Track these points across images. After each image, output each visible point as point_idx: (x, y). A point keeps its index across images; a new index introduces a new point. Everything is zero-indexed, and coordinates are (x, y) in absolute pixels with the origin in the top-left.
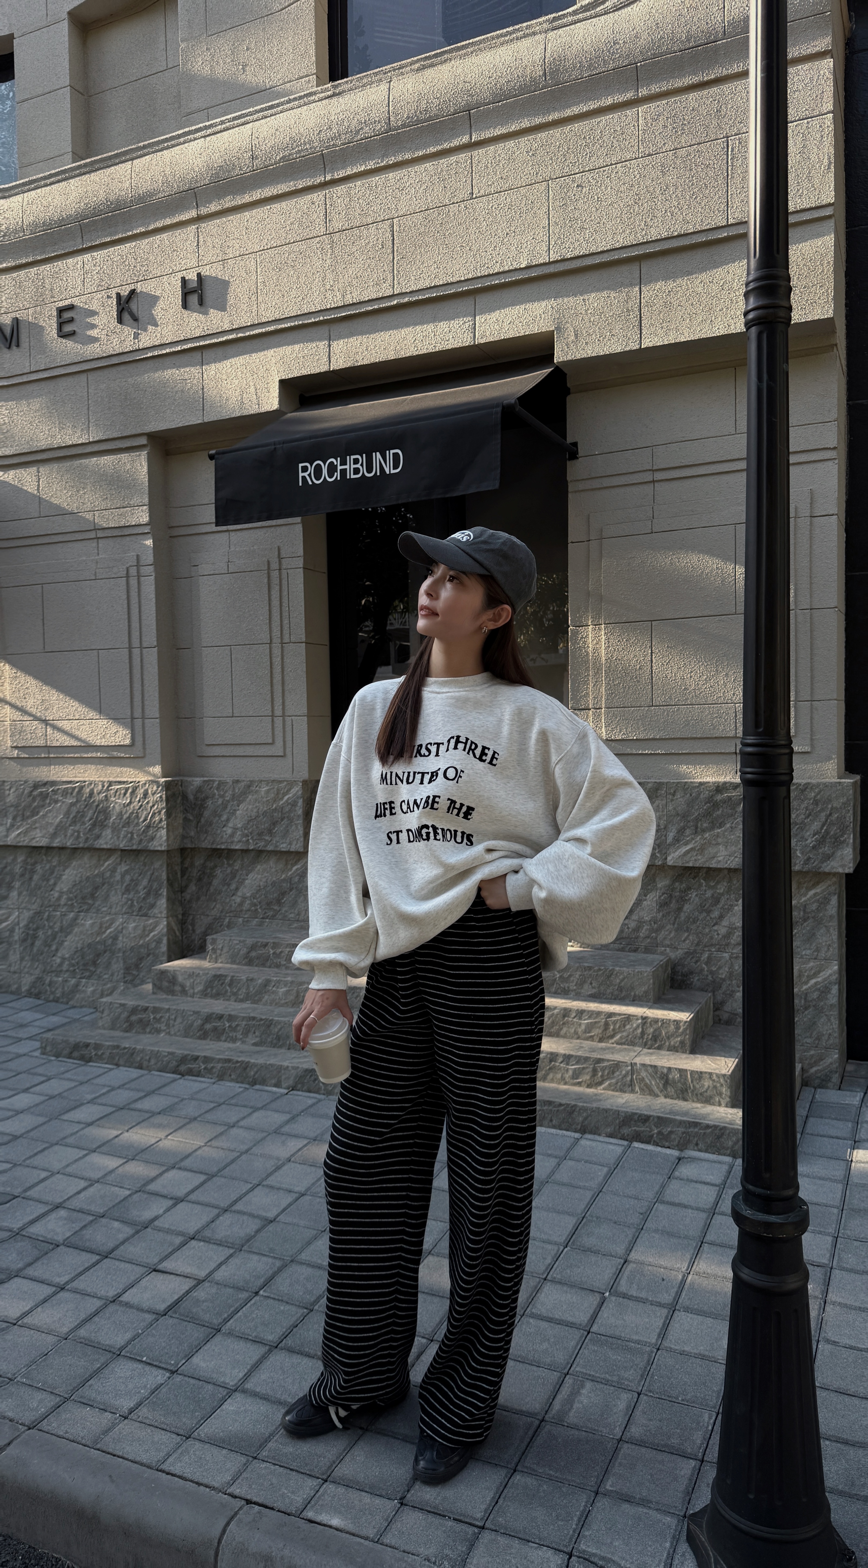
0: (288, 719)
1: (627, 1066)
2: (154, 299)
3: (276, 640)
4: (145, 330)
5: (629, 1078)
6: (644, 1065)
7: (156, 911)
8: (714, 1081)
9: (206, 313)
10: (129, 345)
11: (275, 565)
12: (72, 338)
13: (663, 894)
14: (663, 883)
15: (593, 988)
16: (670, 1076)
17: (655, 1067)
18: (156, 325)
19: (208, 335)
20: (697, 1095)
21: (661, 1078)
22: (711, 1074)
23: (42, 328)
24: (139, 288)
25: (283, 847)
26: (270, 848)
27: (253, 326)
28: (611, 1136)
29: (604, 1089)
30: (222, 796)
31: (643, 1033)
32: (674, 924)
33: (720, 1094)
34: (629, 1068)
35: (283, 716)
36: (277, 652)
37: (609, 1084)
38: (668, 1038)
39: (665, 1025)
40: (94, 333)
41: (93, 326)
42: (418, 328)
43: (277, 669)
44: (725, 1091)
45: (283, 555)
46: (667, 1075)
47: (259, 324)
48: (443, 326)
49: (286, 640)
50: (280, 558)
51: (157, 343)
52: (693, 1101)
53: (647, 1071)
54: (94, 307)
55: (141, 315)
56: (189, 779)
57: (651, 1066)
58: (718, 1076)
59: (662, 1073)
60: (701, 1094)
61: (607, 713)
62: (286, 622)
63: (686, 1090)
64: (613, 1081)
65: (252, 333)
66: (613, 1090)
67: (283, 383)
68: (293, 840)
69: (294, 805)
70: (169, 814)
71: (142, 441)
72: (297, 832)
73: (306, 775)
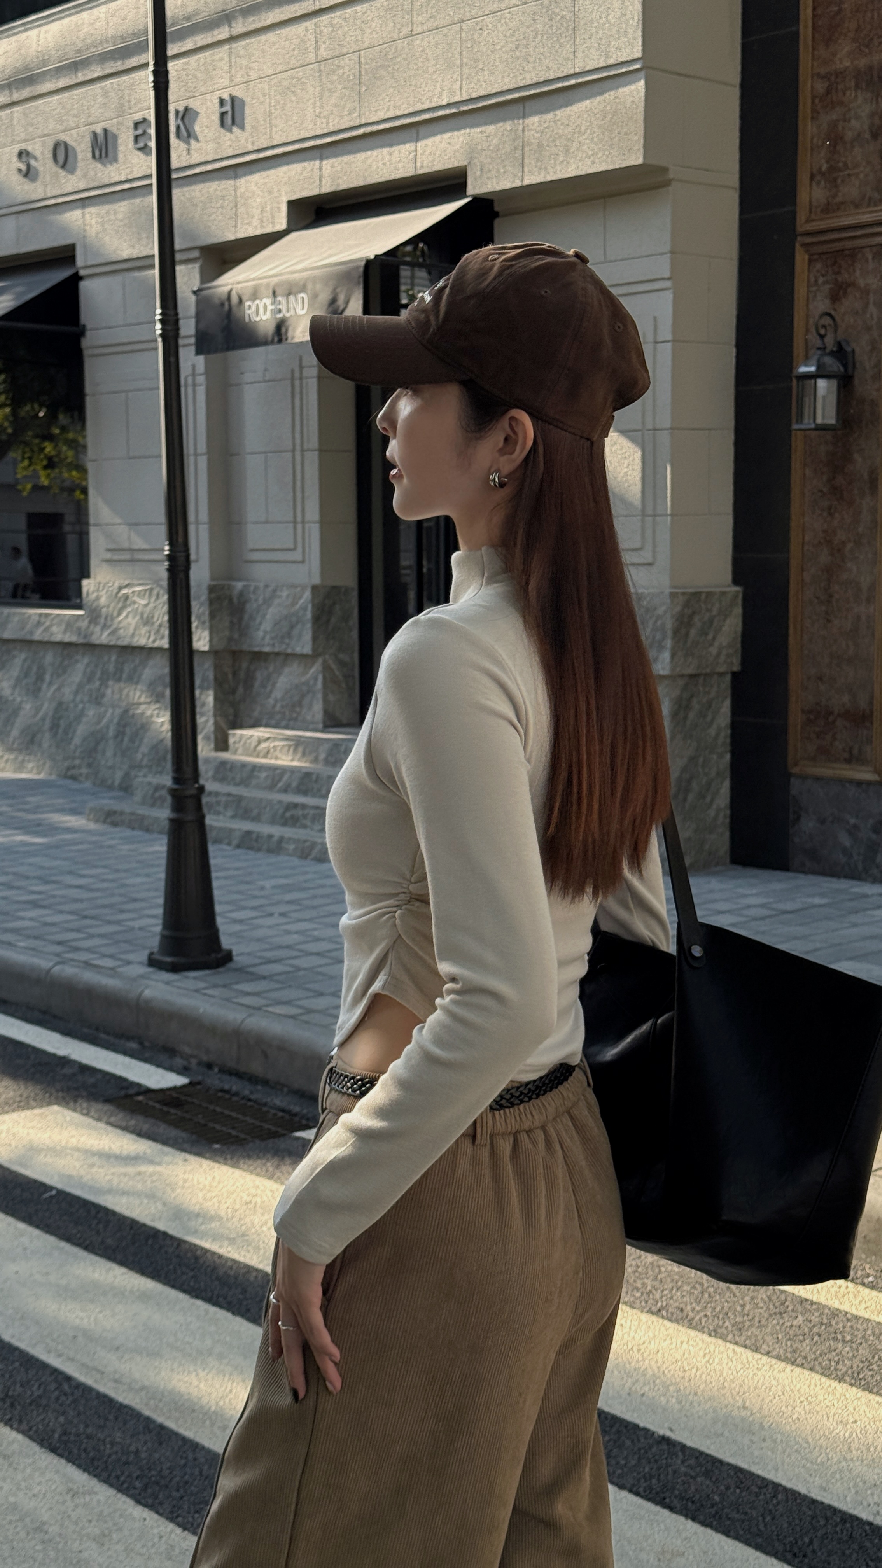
0: (307, 526)
2: (200, 117)
3: (298, 448)
4: (193, 147)
7: (206, 709)
9: (235, 133)
10: (185, 160)
11: (297, 375)
12: (144, 151)
18: (200, 142)
19: (238, 154)
23: (123, 139)
25: (298, 650)
26: (288, 651)
27: (269, 148)
30: (256, 601)
35: (303, 522)
36: (298, 459)
43: (299, 477)
45: (304, 364)
47: (272, 146)
48: (396, 155)
49: (305, 447)
51: (203, 160)
55: (193, 131)
56: (234, 583)
62: (305, 429)
65: (266, 154)
67: (291, 203)
68: (304, 644)
69: (305, 609)
70: (212, 616)
71: (196, 254)
72: (308, 636)
73: (317, 580)
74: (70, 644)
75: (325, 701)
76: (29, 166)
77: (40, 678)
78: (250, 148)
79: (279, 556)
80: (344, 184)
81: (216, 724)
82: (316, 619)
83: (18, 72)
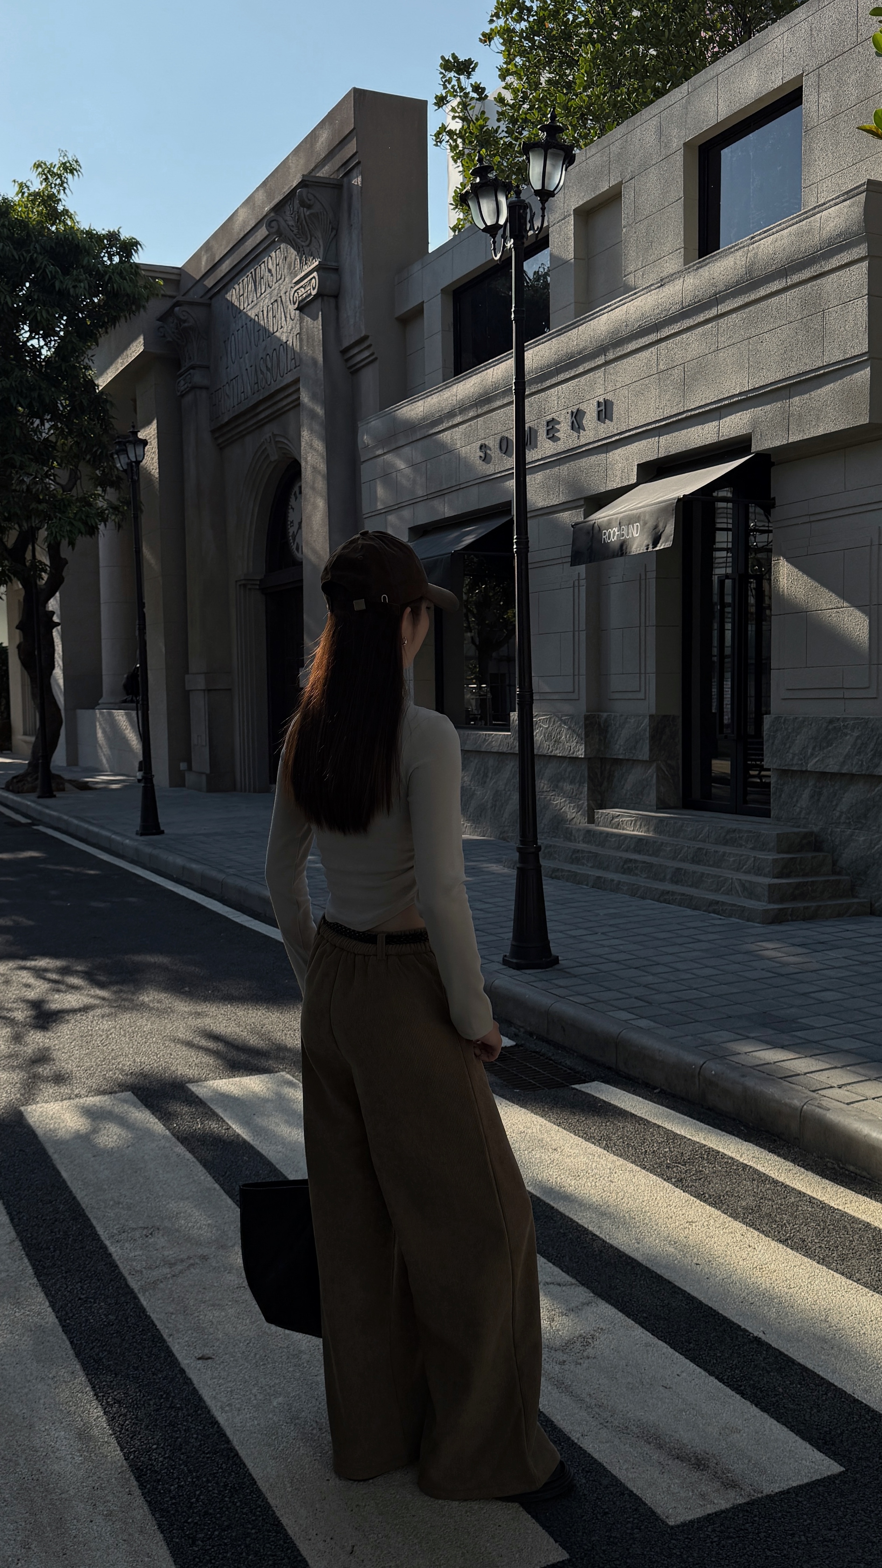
0: (647, 675)
2: (586, 414)
3: (643, 625)
4: (582, 434)
7: (582, 796)
9: (606, 423)
10: (576, 443)
11: (643, 577)
12: (551, 440)
13: (811, 790)
14: (810, 783)
18: (586, 431)
19: (605, 437)
24: (580, 407)
25: (640, 758)
26: (635, 758)
27: (624, 432)
30: (615, 725)
32: (816, 809)
34: (730, 882)
35: (645, 673)
36: (643, 632)
40: (562, 436)
41: (562, 432)
43: (643, 643)
45: (647, 570)
46: (745, 886)
47: (627, 430)
48: (706, 429)
49: (647, 625)
50: (646, 572)
51: (588, 442)
53: (737, 883)
54: (561, 419)
55: (580, 424)
56: (601, 714)
62: (647, 612)
65: (624, 436)
67: (638, 465)
68: (644, 753)
69: (645, 730)
70: (587, 735)
71: (582, 502)
72: (646, 748)
73: (653, 711)
74: (503, 753)
75: (658, 791)
76: (486, 454)
77: (486, 775)
78: (616, 432)
79: (630, 696)
80: (673, 451)
81: (588, 805)
82: (652, 738)
83: (481, 395)
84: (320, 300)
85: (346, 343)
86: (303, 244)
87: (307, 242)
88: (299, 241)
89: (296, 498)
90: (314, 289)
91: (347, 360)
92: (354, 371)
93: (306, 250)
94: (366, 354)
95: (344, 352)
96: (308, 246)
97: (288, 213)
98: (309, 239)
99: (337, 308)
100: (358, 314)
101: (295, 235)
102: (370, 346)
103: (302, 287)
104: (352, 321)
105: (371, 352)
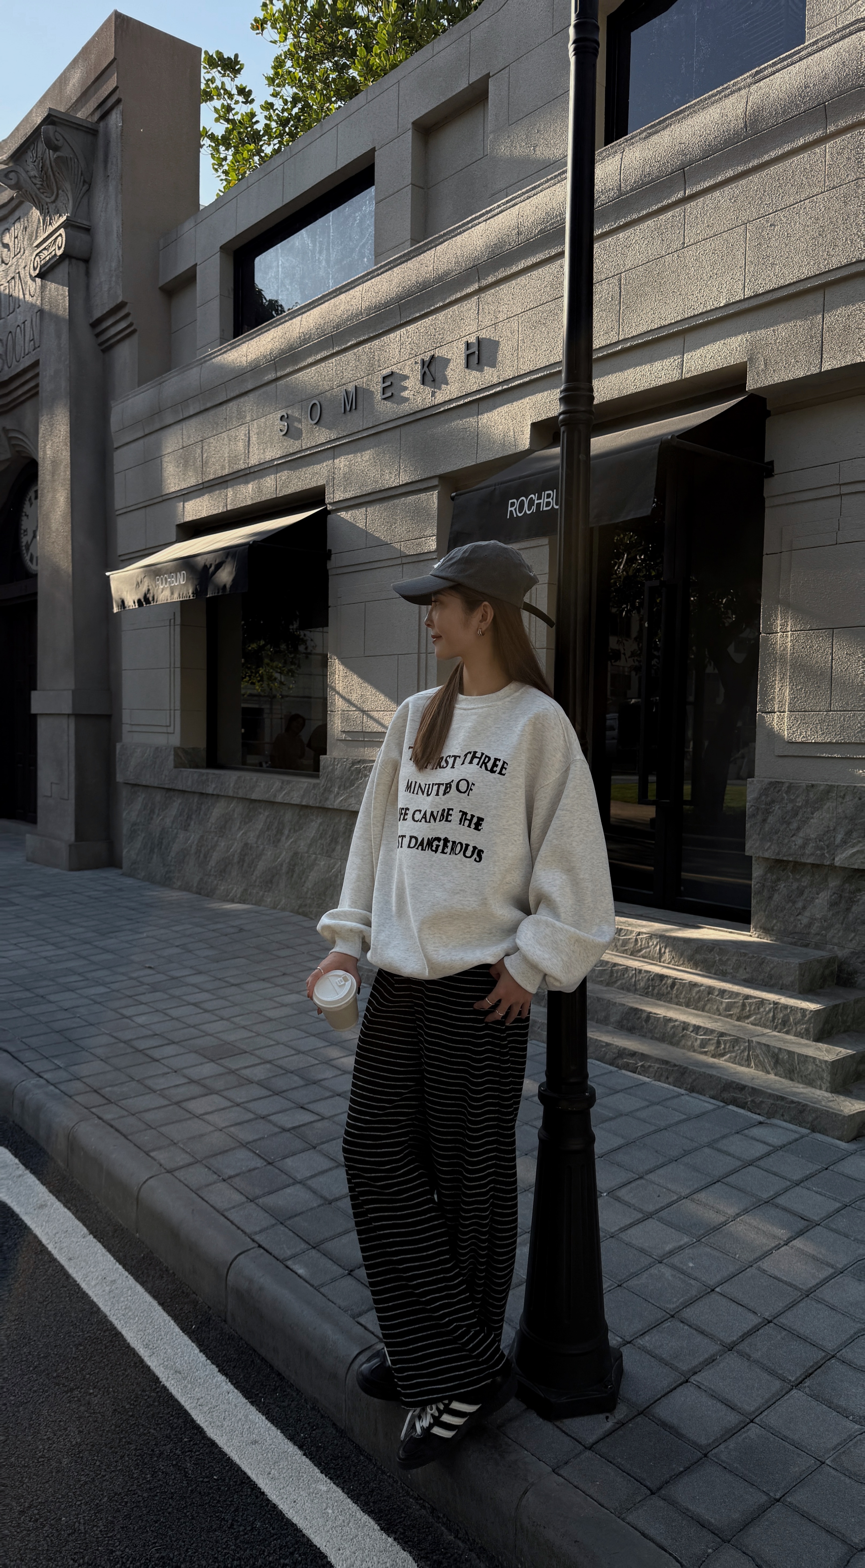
1: (745, 1042)
2: (448, 361)
4: (440, 389)
5: (746, 1054)
6: (759, 1043)
8: (817, 1065)
9: (481, 370)
10: (429, 401)
12: (391, 399)
13: (834, 893)
14: (834, 884)
15: (748, 973)
16: (781, 1056)
17: (768, 1046)
18: (447, 384)
19: (482, 389)
20: (801, 1076)
21: (773, 1057)
22: (814, 1059)
23: (372, 392)
24: (438, 353)
27: (514, 378)
28: (713, 1098)
29: (725, 1061)
31: (774, 1017)
32: (842, 923)
33: (822, 1079)
34: (747, 1044)
37: (730, 1057)
38: (796, 1024)
39: (793, 1012)
40: (405, 394)
41: (406, 388)
42: (638, 368)
44: (826, 1076)
46: (777, 1055)
47: (518, 376)
48: (658, 365)
51: (447, 399)
52: (798, 1082)
53: (761, 1049)
54: (406, 372)
55: (438, 376)
57: (765, 1044)
58: (820, 1061)
59: (774, 1052)
60: (805, 1076)
61: (789, 717)
63: (793, 1071)
64: (734, 1054)
65: (513, 384)
66: (732, 1063)
67: (535, 425)
71: (435, 482)
74: (307, 806)
76: (288, 426)
77: (280, 831)
84: (67, 262)
85: (98, 314)
86: (48, 200)
87: (53, 198)
88: (43, 197)
89: (31, 504)
90: (59, 248)
91: (98, 335)
92: (106, 348)
93: (52, 207)
94: (123, 325)
95: (94, 325)
96: (54, 202)
97: (30, 160)
98: (55, 193)
99: (88, 274)
100: (114, 279)
101: (39, 189)
102: (127, 315)
103: (45, 249)
104: (105, 288)
105: (129, 323)
